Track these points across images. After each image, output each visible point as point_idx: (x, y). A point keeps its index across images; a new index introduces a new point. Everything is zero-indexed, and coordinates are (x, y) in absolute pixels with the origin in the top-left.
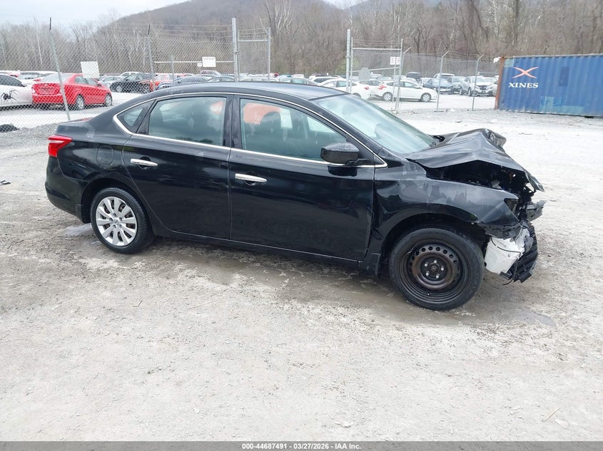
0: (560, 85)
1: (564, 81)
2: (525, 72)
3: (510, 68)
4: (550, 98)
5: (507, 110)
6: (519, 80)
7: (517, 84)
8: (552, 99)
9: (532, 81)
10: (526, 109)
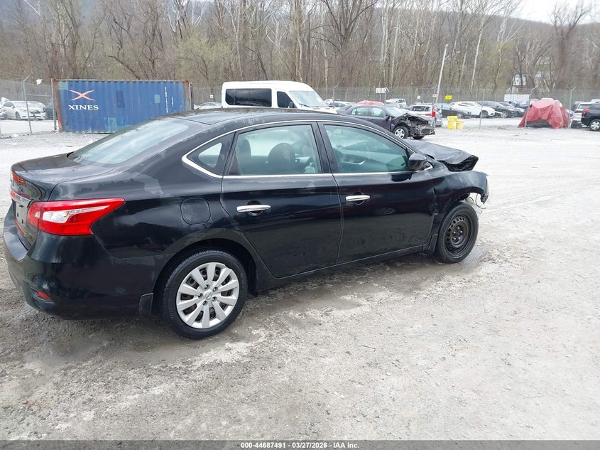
0: (119, 107)
1: (121, 104)
2: (82, 95)
3: (65, 91)
4: (112, 119)
5: (74, 133)
6: (78, 102)
7: (77, 106)
8: (114, 119)
9: (92, 103)
10: (92, 130)
